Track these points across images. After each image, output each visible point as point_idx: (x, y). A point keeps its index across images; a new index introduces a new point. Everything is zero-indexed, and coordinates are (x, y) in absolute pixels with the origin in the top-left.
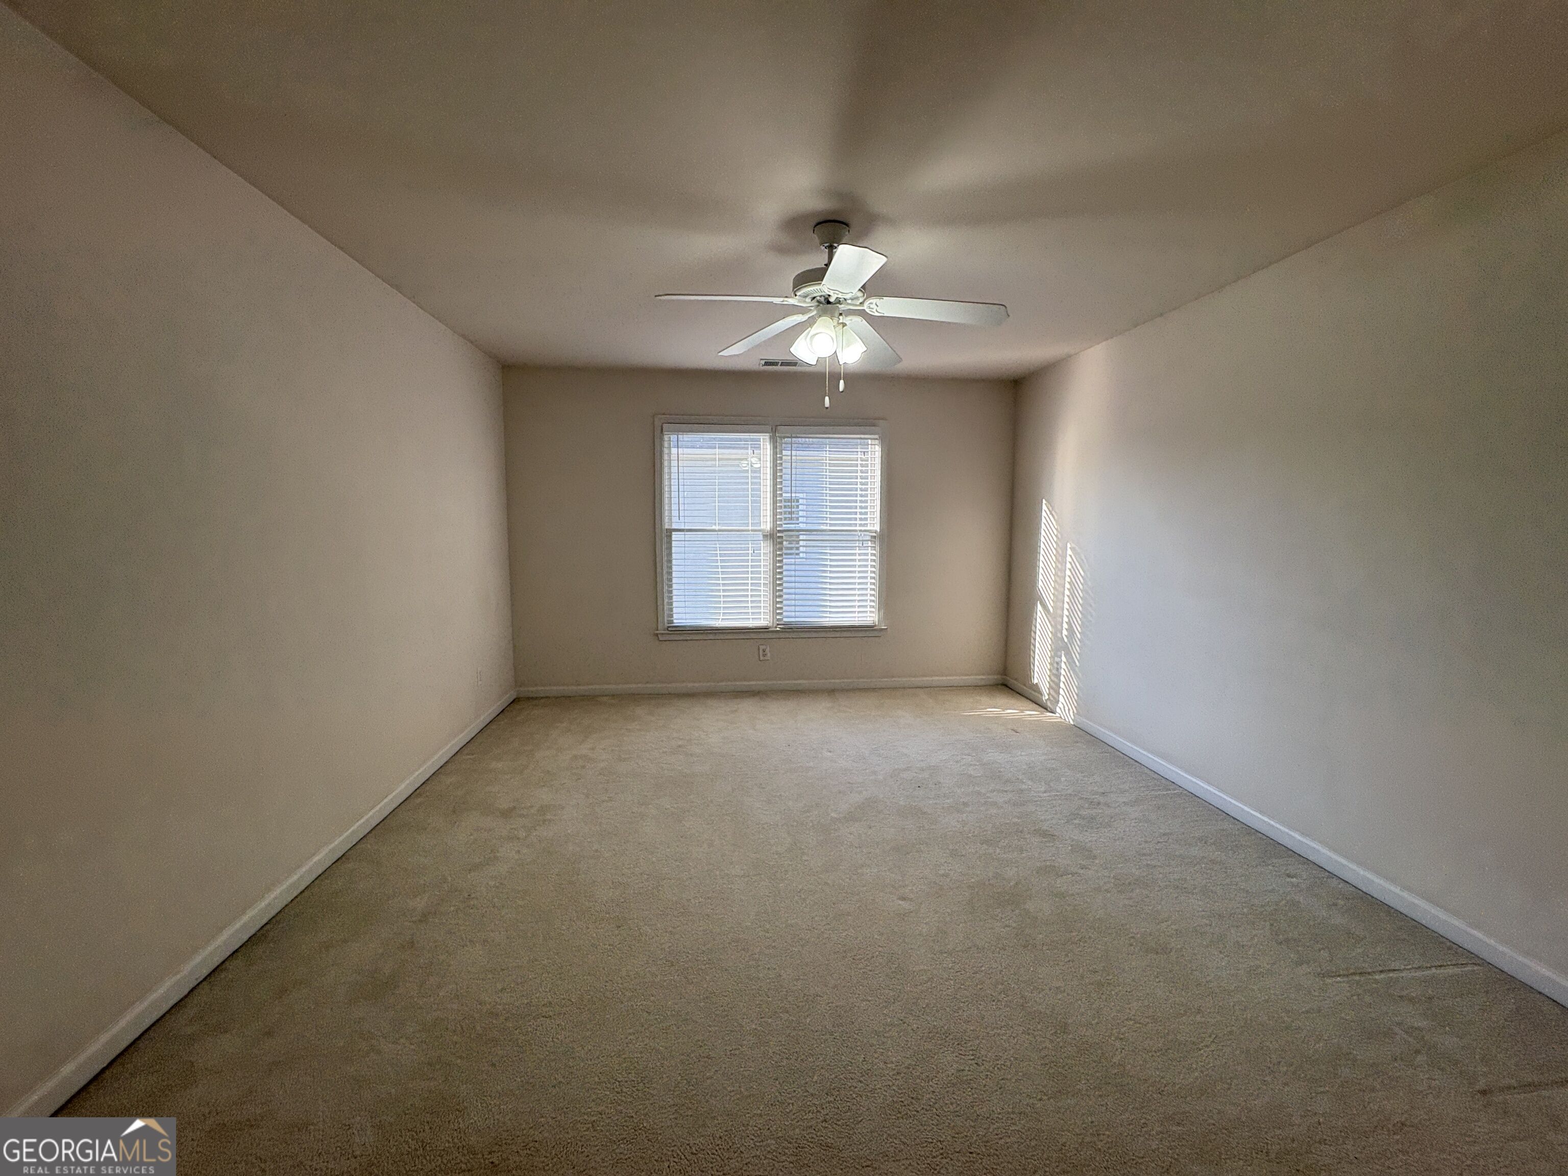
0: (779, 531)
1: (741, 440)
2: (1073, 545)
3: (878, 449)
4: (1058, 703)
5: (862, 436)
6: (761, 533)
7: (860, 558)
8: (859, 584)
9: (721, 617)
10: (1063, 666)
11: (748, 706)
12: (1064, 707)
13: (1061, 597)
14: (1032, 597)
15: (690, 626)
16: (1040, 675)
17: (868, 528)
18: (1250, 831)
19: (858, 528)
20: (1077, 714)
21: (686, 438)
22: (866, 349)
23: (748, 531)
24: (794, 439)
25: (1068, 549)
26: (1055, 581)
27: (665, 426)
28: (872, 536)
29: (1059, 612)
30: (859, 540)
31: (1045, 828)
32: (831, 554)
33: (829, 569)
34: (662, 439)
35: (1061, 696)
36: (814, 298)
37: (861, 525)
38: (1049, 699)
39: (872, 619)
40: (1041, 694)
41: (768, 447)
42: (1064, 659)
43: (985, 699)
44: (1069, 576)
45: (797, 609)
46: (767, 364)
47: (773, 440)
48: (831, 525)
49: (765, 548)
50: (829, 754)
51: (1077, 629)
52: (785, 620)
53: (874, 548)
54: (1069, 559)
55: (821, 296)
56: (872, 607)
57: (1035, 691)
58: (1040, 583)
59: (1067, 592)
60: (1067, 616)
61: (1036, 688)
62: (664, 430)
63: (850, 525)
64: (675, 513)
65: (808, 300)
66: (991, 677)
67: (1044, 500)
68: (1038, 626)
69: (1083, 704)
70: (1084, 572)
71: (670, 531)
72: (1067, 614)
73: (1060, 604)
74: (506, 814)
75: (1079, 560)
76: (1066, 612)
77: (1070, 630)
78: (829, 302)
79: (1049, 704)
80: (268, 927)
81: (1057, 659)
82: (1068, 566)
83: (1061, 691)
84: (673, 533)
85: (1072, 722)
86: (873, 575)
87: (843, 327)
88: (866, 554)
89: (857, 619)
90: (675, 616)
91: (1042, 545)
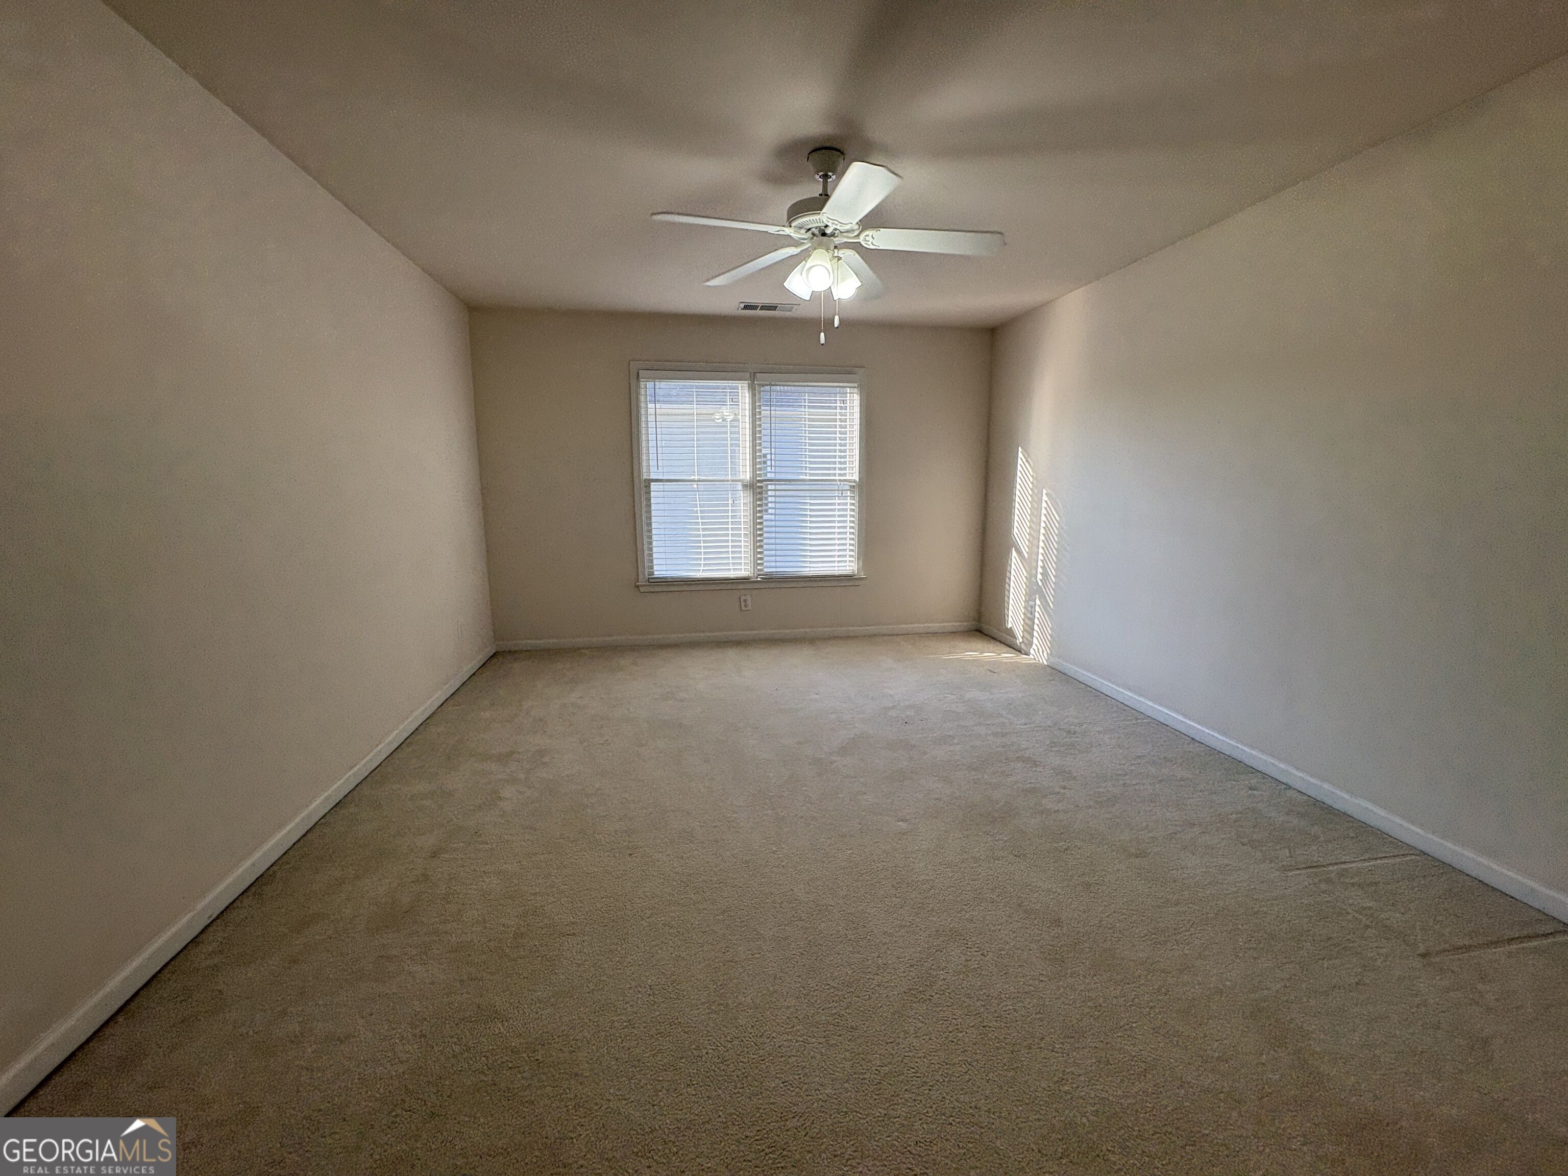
0: (759, 481)
1: (718, 388)
2: (1049, 491)
3: (857, 397)
4: (1032, 645)
5: (841, 384)
6: (740, 483)
7: (839, 507)
8: (839, 533)
9: (702, 568)
10: (1037, 608)
11: (731, 654)
12: (1038, 649)
13: (1035, 542)
14: (1008, 544)
15: (672, 578)
16: (1014, 619)
17: (847, 478)
18: (1213, 752)
19: (837, 478)
20: (1051, 654)
21: (664, 386)
22: (860, 284)
23: (728, 481)
24: (773, 388)
25: (1044, 495)
26: (1030, 528)
27: (641, 372)
28: (851, 486)
29: (1034, 557)
30: (838, 490)
31: (1027, 755)
32: (811, 504)
33: (809, 519)
34: (638, 387)
35: (1034, 638)
36: (809, 230)
37: (840, 475)
38: (1023, 642)
39: (851, 568)
40: (1016, 638)
41: (747, 395)
42: (1038, 602)
43: (961, 644)
44: (1045, 522)
45: (778, 559)
46: (746, 307)
47: (752, 388)
48: (811, 475)
49: (744, 499)
50: (816, 696)
51: (1052, 573)
52: (766, 570)
53: (853, 498)
54: (1044, 505)
55: (816, 228)
56: (851, 556)
57: (1009, 635)
58: (1016, 530)
59: (1042, 537)
60: (1042, 561)
61: (1010, 632)
62: (640, 376)
63: (829, 475)
64: (653, 463)
65: (803, 231)
66: (965, 624)
67: (1020, 448)
68: (1013, 572)
69: (1057, 645)
70: (1059, 516)
71: (649, 481)
72: (1042, 558)
73: (1035, 549)
74: (503, 759)
75: (1054, 504)
76: (1041, 557)
77: (1045, 574)
78: (824, 234)
79: (1023, 646)
80: (275, 868)
81: (1031, 603)
82: (1044, 511)
83: (1035, 634)
84: (652, 484)
85: (1045, 663)
86: (852, 525)
87: (838, 260)
88: (846, 504)
89: (836, 568)
90: (655, 568)
91: (1018, 493)
